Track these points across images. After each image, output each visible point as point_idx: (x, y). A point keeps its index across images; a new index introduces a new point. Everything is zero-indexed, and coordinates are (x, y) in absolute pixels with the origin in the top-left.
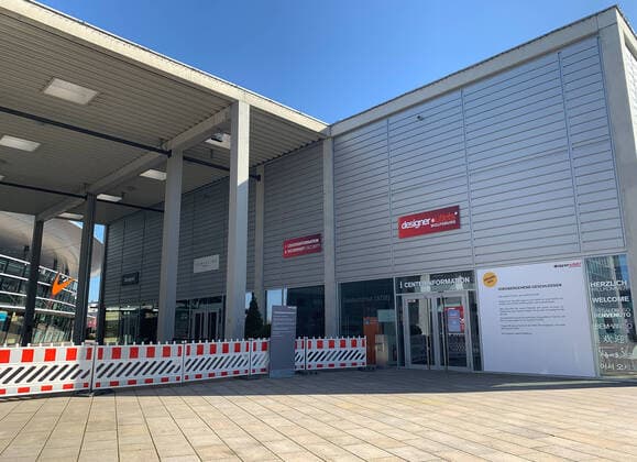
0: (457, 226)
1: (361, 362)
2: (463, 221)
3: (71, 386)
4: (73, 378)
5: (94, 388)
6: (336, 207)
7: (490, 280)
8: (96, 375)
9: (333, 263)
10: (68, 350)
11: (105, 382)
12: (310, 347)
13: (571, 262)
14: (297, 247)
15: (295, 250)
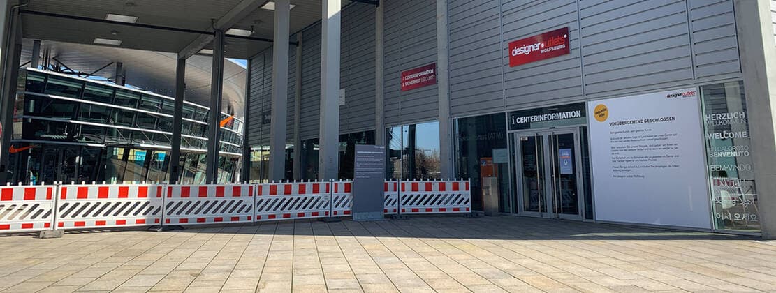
0: (566, 51)
1: (465, 208)
2: (573, 45)
3: (143, 221)
4: (145, 214)
5: (164, 224)
6: (450, 33)
7: (601, 113)
8: (166, 212)
9: (447, 96)
10: (140, 188)
11: (175, 219)
12: (403, 190)
13: (685, 91)
14: (413, 79)
15: (411, 83)
